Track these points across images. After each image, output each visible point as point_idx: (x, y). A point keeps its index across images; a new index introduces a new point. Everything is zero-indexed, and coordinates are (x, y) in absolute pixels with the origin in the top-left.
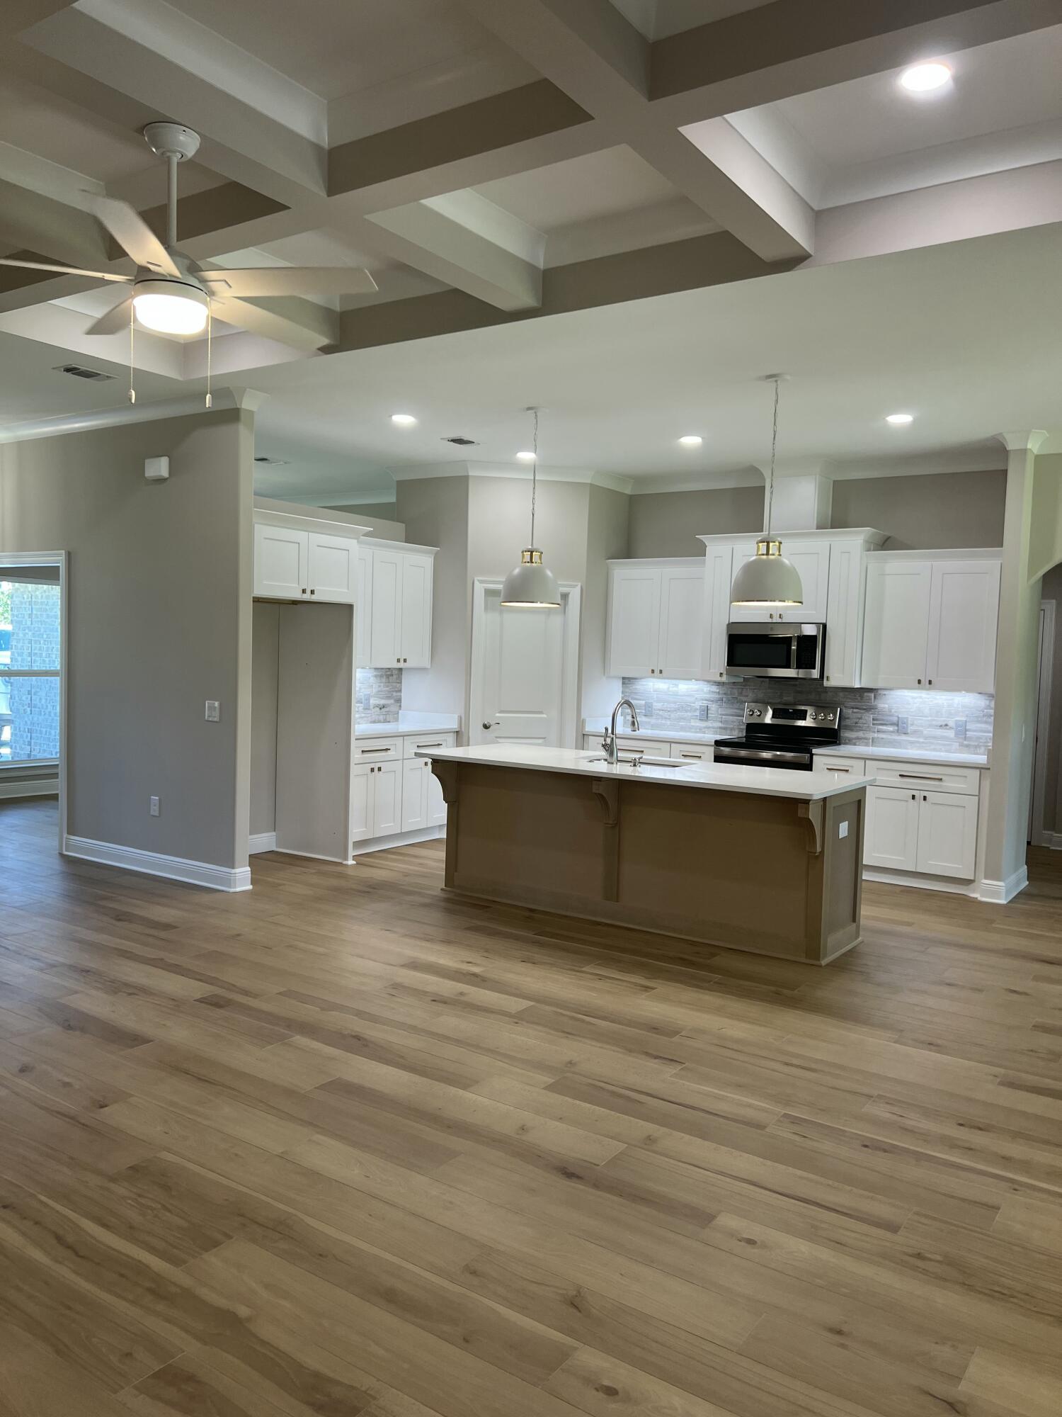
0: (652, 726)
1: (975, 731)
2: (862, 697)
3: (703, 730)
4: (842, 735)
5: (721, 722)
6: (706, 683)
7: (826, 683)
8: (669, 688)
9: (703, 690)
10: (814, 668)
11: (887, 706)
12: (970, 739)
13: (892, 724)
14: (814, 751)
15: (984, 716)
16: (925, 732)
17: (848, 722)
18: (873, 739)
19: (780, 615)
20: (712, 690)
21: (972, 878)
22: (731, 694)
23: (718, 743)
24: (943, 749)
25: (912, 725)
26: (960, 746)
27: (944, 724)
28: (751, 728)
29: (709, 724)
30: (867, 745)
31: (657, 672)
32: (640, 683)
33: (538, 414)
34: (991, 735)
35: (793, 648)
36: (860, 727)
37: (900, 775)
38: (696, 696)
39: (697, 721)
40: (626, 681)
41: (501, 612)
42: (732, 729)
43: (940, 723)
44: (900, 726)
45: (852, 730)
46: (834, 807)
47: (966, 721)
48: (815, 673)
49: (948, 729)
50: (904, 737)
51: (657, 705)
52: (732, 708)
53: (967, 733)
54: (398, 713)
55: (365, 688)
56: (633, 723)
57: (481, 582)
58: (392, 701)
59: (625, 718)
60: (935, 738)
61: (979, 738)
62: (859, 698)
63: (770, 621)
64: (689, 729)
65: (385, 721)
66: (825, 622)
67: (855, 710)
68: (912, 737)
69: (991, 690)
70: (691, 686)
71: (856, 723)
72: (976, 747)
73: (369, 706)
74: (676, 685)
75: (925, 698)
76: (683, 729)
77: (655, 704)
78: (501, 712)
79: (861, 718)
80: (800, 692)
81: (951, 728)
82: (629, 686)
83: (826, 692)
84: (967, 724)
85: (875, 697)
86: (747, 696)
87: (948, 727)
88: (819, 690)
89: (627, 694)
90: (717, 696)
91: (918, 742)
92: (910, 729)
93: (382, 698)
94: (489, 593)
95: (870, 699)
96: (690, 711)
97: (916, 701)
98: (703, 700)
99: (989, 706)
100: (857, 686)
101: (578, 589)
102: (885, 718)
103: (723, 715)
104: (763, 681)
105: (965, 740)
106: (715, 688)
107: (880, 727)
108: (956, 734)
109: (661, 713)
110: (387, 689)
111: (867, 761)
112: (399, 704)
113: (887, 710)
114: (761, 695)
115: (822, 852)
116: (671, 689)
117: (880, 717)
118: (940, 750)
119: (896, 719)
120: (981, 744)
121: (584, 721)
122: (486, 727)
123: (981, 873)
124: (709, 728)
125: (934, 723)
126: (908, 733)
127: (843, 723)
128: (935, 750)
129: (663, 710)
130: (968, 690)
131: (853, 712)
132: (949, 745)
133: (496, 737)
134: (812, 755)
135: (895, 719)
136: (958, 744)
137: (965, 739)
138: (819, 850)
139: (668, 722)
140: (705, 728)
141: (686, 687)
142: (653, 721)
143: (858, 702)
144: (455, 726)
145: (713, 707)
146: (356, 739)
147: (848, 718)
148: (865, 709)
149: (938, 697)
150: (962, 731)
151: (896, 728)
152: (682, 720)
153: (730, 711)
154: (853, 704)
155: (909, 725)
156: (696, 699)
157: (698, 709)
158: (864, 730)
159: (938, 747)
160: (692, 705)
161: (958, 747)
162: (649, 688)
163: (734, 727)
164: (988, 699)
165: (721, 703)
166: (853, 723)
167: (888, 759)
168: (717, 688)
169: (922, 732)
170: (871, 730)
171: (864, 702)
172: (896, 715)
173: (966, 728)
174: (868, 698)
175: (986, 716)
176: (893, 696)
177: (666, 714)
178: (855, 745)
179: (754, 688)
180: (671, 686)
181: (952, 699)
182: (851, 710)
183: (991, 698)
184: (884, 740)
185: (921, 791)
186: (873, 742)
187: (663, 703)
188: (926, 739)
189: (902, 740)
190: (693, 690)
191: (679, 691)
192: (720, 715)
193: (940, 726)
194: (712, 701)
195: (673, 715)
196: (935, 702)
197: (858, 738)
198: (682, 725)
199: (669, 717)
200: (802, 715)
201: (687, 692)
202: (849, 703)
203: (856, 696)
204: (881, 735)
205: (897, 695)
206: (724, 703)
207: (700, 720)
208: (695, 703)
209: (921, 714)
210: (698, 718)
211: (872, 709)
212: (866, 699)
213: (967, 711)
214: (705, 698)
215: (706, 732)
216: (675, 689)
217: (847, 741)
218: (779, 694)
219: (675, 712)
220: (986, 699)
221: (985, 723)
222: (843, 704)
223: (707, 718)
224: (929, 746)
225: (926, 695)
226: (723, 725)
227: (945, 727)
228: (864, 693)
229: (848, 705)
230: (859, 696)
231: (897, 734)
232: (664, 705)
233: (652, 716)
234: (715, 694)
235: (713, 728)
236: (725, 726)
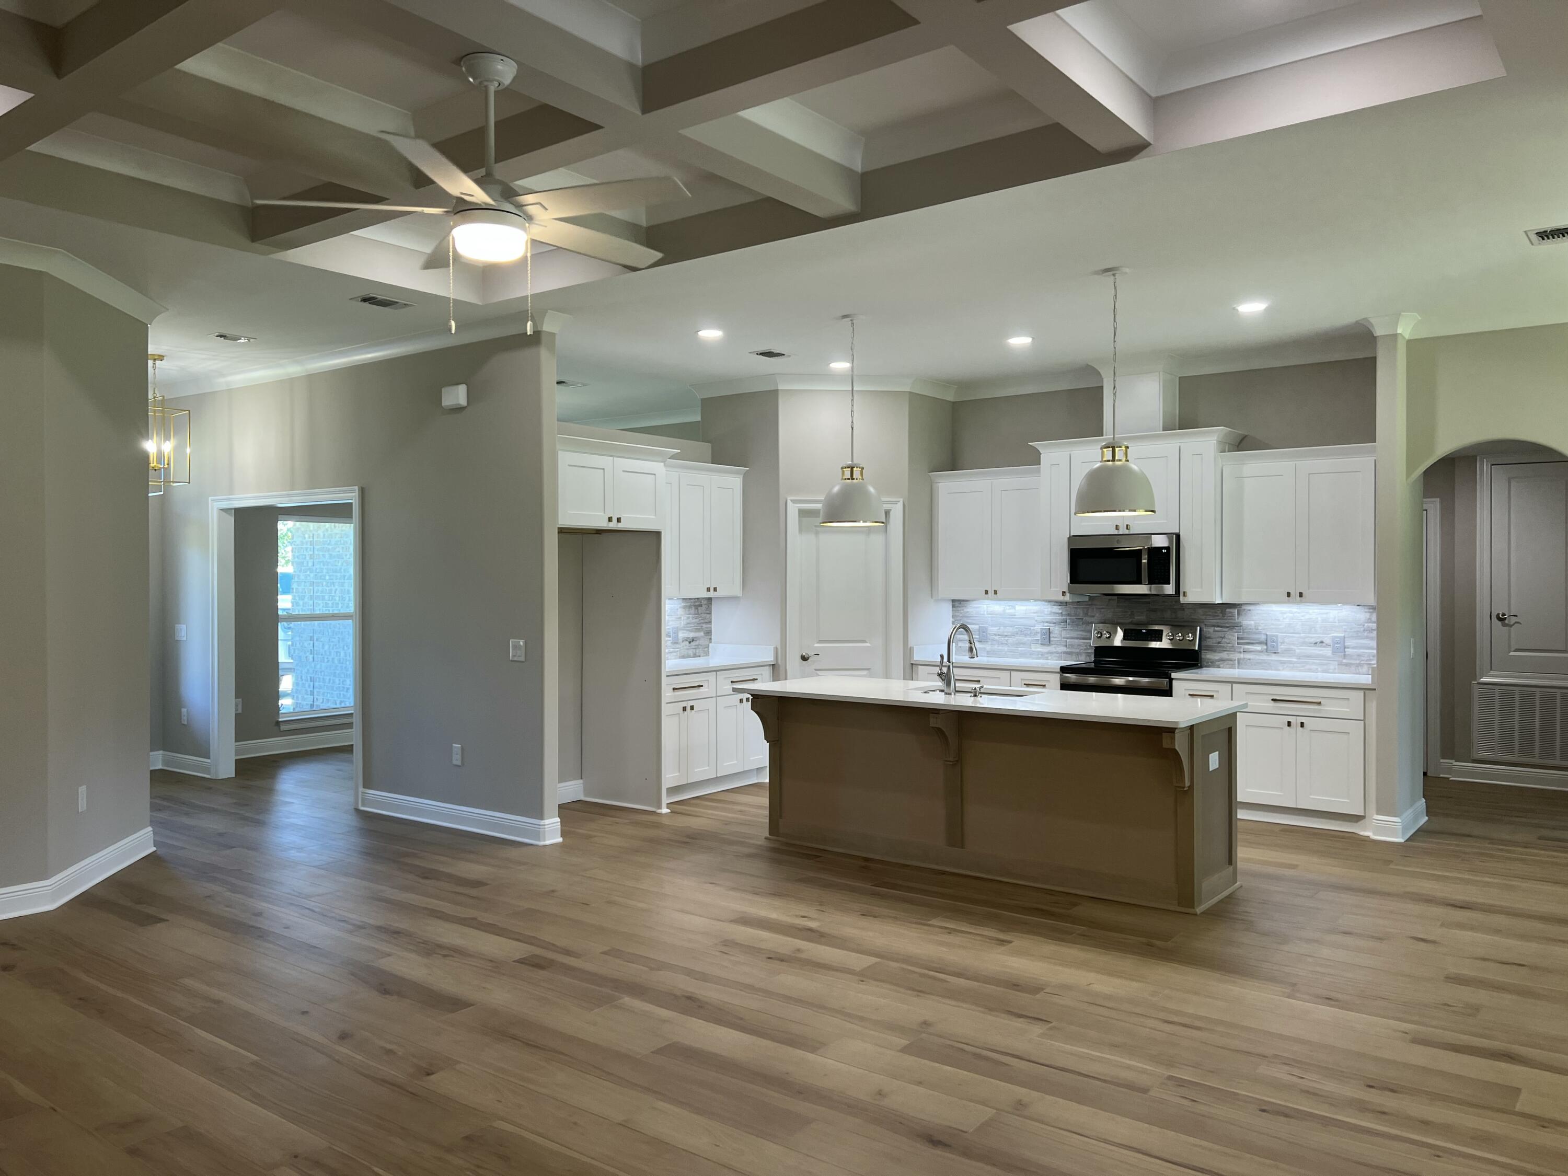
0: (988, 653)
1: (1353, 648)
2: (1223, 613)
3: (1046, 655)
4: (1203, 656)
5: (1066, 646)
6: (1047, 604)
7: (1183, 600)
8: (1004, 610)
9: (1043, 612)
10: (1169, 583)
11: (1253, 622)
12: (1350, 657)
13: (1260, 643)
14: (1174, 675)
15: (1364, 630)
16: (1298, 651)
17: (1210, 642)
18: (1239, 660)
19: (1127, 525)
20: (1054, 611)
21: (1362, 814)
22: (1076, 615)
23: (1064, 670)
24: (1319, 669)
25: (1282, 643)
26: (1338, 665)
27: (1319, 640)
28: (1101, 651)
29: (1051, 648)
30: (1232, 667)
31: (991, 593)
32: (971, 605)
33: (854, 322)
34: (1375, 651)
35: (1144, 561)
36: (1223, 647)
37: (1272, 700)
38: (1037, 618)
39: (1038, 646)
40: (957, 604)
41: (817, 533)
42: (1078, 654)
43: (1313, 640)
44: (1269, 645)
45: (1215, 651)
46: (1202, 736)
47: (1344, 637)
48: (1169, 589)
49: (1324, 647)
50: (1274, 657)
51: (993, 630)
52: (1077, 630)
53: (1346, 650)
54: (708, 647)
55: (672, 621)
56: (971, 650)
57: (794, 502)
58: (702, 634)
59: (962, 644)
60: (1308, 656)
61: (1360, 656)
62: (1221, 615)
63: (1116, 532)
64: (1031, 654)
65: (695, 656)
66: (1178, 532)
67: (1216, 629)
68: (1283, 657)
69: (1372, 600)
70: (1030, 607)
71: (1219, 643)
72: (1358, 665)
73: (678, 639)
74: (1014, 607)
75: (1295, 612)
76: (1022, 655)
77: (990, 629)
78: (820, 642)
79: (1224, 638)
80: (1155, 611)
81: (1328, 645)
82: (959, 609)
83: (1183, 610)
84: (1346, 639)
85: (1239, 614)
86: (1093, 617)
87: (1324, 644)
88: (1175, 607)
89: (958, 618)
90: (1061, 617)
91: (1290, 662)
92: (1281, 647)
93: (691, 631)
94: (803, 513)
95: (1233, 616)
96: (1030, 635)
97: (1285, 616)
98: (1043, 622)
99: (1370, 619)
100: (1218, 601)
101: (900, 505)
102: (1251, 636)
103: (1067, 638)
104: (1110, 600)
105: (1344, 659)
106: (1056, 609)
107: (1247, 646)
108: (1334, 652)
109: (997, 638)
110: (697, 620)
111: (1234, 685)
112: (709, 637)
113: (1254, 628)
114: (1109, 615)
115: (1191, 787)
116: (1008, 611)
117: (1245, 635)
118: (1316, 671)
119: (1264, 636)
120: (1362, 662)
121: (911, 649)
122: (804, 658)
123: (1372, 806)
124: (1051, 653)
125: (1307, 640)
126: (1278, 653)
127: (1203, 643)
128: (1310, 670)
129: (999, 635)
130: (1345, 603)
131: (1215, 631)
132: (1326, 664)
133: (816, 670)
134: (1171, 680)
135: (1263, 638)
136: (1336, 663)
137: (1345, 656)
138: (1187, 784)
139: (1006, 648)
140: (1048, 653)
141: (1024, 608)
142: (991, 647)
143: (1219, 619)
144: (770, 658)
145: (1056, 630)
146: (667, 676)
147: (1209, 638)
148: (1227, 627)
149: (1311, 611)
150: (1340, 648)
151: (1265, 647)
152: (1022, 646)
153: (1074, 634)
154: (1214, 622)
155: (1279, 644)
156: (1036, 621)
157: (1038, 633)
158: (1229, 651)
159: (1314, 667)
160: (1032, 628)
161: (1337, 667)
162: (985, 611)
163: (1081, 651)
164: (1369, 612)
165: (1064, 625)
166: (1216, 643)
167: (1258, 682)
168: (1060, 609)
169: (1295, 650)
170: (1236, 650)
171: (1226, 620)
172: (1263, 632)
173: (1344, 645)
174: (1230, 615)
175: (1367, 630)
176: (1259, 612)
177: (1003, 639)
178: (1219, 667)
179: (1101, 607)
180: (1008, 607)
181: (1327, 613)
182: (1213, 628)
183: (1371, 610)
184: (1251, 661)
185: (1298, 717)
186: (1239, 663)
187: (998, 628)
188: (1300, 659)
189: (1272, 660)
190: (1032, 611)
191: (1016, 614)
192: (1064, 638)
193: (1315, 644)
194: (1054, 623)
195: (1010, 640)
196: (1307, 617)
197: (1222, 660)
198: (1021, 651)
199: (1006, 642)
200: (1157, 636)
201: (1026, 614)
202: (1210, 621)
203: (1217, 613)
204: (1248, 656)
205: (1263, 610)
206: (1069, 624)
207: (1041, 644)
208: (1035, 626)
209: (1292, 631)
210: (1040, 642)
211: (1236, 627)
212: (1228, 615)
213: (1345, 625)
214: (1046, 620)
215: (1050, 658)
216: (1012, 611)
217: (1210, 663)
218: (1129, 613)
219: (1013, 637)
220: (1366, 612)
221: (1367, 638)
222: (1203, 622)
223: (1050, 642)
224: (1303, 666)
225: (1297, 609)
226: (1068, 650)
227: (1321, 644)
228: (1226, 609)
229: (1208, 623)
230: (1221, 613)
231: (1266, 653)
232: (999, 629)
233: (987, 642)
234: (1058, 615)
235: (1057, 653)
236: (1071, 650)
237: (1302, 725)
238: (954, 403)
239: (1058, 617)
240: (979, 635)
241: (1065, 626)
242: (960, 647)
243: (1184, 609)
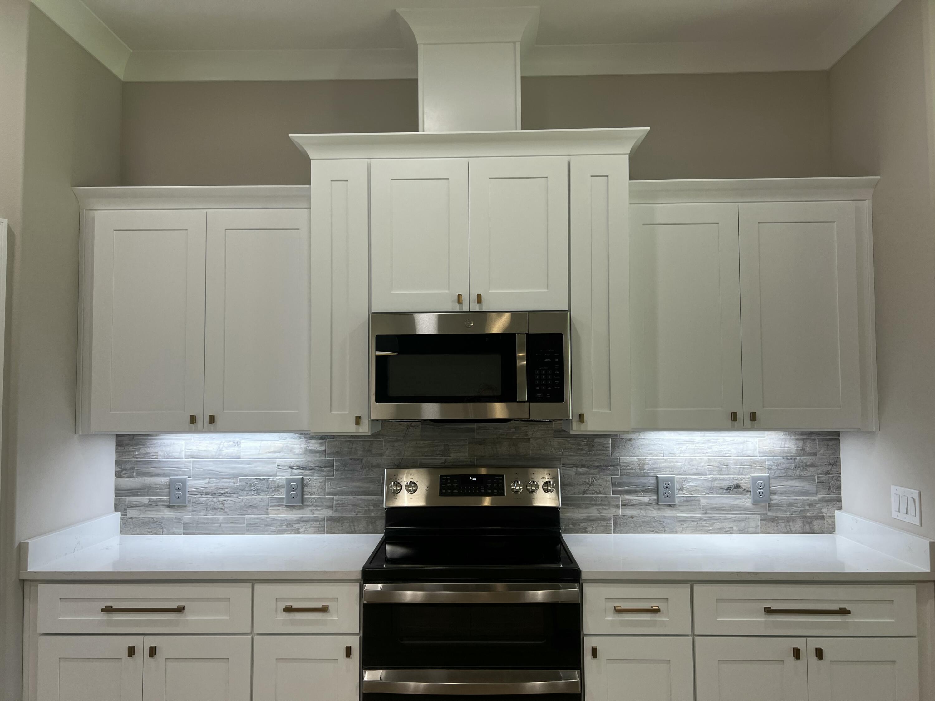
0: (186, 525)
1: (784, 493)
3: (297, 526)
5: (332, 507)
6: (297, 435)
8: (223, 449)
9: (291, 450)
10: (562, 400)
11: (634, 459)
12: (778, 506)
13: (647, 491)
15: (796, 467)
16: (703, 501)
18: (615, 518)
19: (479, 296)
20: (310, 448)
24: (734, 528)
25: (681, 489)
26: (761, 520)
27: (735, 483)
29: (307, 513)
30: (606, 530)
32: (156, 441)
36: (591, 499)
38: (279, 461)
39: (283, 509)
40: (126, 442)
43: (726, 484)
44: (661, 493)
45: (578, 506)
47: (769, 478)
49: (741, 494)
50: (669, 513)
51: (194, 484)
52: (353, 480)
53: (773, 497)
59: (124, 514)
60: (720, 509)
61: (790, 505)
62: (587, 448)
63: (457, 308)
64: (267, 526)
66: (568, 308)
67: (580, 470)
68: (682, 511)
70: (269, 443)
71: (585, 492)
72: (788, 520)
74: (238, 444)
75: (698, 443)
76: (252, 527)
77: (191, 482)
79: (591, 484)
80: (481, 442)
81: (746, 491)
82: (131, 448)
84: (772, 481)
85: (614, 446)
86: (381, 455)
87: (741, 490)
89: (128, 466)
90: (323, 459)
91: (693, 519)
92: (679, 496)
95: (606, 449)
96: (267, 491)
97: (684, 448)
98: (292, 468)
99: (803, 450)
102: (632, 480)
103: (335, 494)
105: (770, 510)
106: (315, 445)
107: (627, 497)
108: (755, 502)
109: (203, 499)
113: (637, 466)
116: (224, 451)
117: (625, 479)
118: (730, 531)
119: (652, 481)
120: (796, 515)
124: (305, 521)
125: (716, 484)
126: (677, 505)
128: (721, 530)
129: (207, 493)
131: (578, 474)
132: (746, 520)
134: (580, 583)
136: (758, 517)
137: (770, 507)
139: (220, 517)
140: (299, 521)
141: (257, 444)
142: (187, 516)
143: (585, 455)
145: (315, 480)
148: (598, 467)
149: (721, 440)
150: (763, 494)
151: (655, 497)
152: (249, 512)
153: (347, 486)
154: (576, 458)
155: (677, 491)
156: (278, 466)
157: (282, 487)
158: (600, 505)
159: (727, 525)
160: (271, 479)
161: (759, 523)
162: (180, 452)
163: (360, 514)
164: (801, 439)
165: (329, 471)
166: (579, 493)
167: (740, 579)
168: (321, 444)
169: (699, 501)
170: (612, 503)
171: (595, 455)
172: (652, 474)
173: (769, 489)
174: (601, 447)
175: (799, 467)
176: (647, 442)
177: (215, 500)
178: (586, 532)
179: (395, 439)
180: (226, 444)
181: (744, 442)
182: (574, 469)
183: (804, 437)
184: (635, 519)
185: (808, 639)
186: (615, 523)
187: (207, 480)
188: (706, 513)
189: (665, 517)
190: (272, 449)
191: (242, 454)
192: (329, 494)
193: (727, 489)
194: (312, 469)
195: (229, 502)
196: (715, 449)
197: (590, 520)
198: (249, 520)
199: (221, 506)
200: (495, 486)
201: (259, 454)
202: (569, 457)
203: (580, 445)
204: (629, 512)
205: (652, 440)
206: (337, 470)
207: (287, 506)
208: (276, 476)
209: (694, 471)
210: (285, 504)
211: (611, 466)
212: (598, 448)
213: (768, 460)
214: (298, 464)
215: (302, 530)
216: (234, 450)
217: (571, 526)
218: (442, 448)
219: (235, 495)
220: (797, 439)
221: (799, 479)
222: (560, 460)
223: (303, 503)
224: (711, 525)
225: (701, 436)
226: (336, 514)
227: (735, 490)
228: (593, 440)
229: (567, 462)
230: (586, 445)
231: (656, 507)
232: (209, 483)
233: (186, 506)
234: (318, 455)
235: (316, 520)
236: (340, 515)
237: (819, 653)
238: (125, 85)
239: (318, 458)
240: (169, 495)
241: (331, 474)
242: (131, 518)
243: (529, 439)
